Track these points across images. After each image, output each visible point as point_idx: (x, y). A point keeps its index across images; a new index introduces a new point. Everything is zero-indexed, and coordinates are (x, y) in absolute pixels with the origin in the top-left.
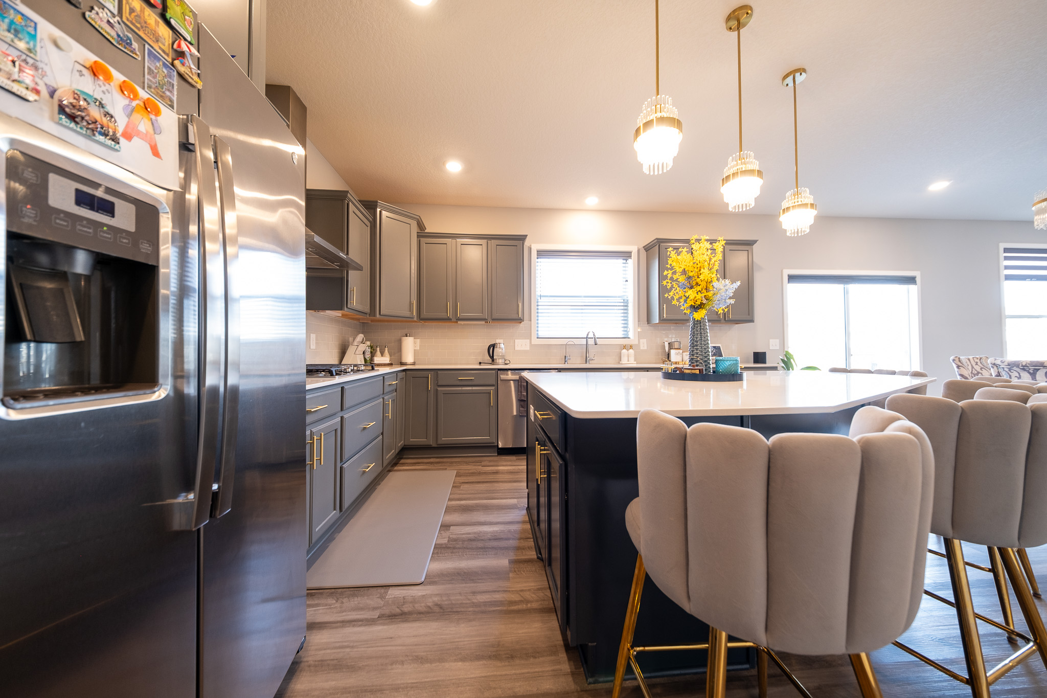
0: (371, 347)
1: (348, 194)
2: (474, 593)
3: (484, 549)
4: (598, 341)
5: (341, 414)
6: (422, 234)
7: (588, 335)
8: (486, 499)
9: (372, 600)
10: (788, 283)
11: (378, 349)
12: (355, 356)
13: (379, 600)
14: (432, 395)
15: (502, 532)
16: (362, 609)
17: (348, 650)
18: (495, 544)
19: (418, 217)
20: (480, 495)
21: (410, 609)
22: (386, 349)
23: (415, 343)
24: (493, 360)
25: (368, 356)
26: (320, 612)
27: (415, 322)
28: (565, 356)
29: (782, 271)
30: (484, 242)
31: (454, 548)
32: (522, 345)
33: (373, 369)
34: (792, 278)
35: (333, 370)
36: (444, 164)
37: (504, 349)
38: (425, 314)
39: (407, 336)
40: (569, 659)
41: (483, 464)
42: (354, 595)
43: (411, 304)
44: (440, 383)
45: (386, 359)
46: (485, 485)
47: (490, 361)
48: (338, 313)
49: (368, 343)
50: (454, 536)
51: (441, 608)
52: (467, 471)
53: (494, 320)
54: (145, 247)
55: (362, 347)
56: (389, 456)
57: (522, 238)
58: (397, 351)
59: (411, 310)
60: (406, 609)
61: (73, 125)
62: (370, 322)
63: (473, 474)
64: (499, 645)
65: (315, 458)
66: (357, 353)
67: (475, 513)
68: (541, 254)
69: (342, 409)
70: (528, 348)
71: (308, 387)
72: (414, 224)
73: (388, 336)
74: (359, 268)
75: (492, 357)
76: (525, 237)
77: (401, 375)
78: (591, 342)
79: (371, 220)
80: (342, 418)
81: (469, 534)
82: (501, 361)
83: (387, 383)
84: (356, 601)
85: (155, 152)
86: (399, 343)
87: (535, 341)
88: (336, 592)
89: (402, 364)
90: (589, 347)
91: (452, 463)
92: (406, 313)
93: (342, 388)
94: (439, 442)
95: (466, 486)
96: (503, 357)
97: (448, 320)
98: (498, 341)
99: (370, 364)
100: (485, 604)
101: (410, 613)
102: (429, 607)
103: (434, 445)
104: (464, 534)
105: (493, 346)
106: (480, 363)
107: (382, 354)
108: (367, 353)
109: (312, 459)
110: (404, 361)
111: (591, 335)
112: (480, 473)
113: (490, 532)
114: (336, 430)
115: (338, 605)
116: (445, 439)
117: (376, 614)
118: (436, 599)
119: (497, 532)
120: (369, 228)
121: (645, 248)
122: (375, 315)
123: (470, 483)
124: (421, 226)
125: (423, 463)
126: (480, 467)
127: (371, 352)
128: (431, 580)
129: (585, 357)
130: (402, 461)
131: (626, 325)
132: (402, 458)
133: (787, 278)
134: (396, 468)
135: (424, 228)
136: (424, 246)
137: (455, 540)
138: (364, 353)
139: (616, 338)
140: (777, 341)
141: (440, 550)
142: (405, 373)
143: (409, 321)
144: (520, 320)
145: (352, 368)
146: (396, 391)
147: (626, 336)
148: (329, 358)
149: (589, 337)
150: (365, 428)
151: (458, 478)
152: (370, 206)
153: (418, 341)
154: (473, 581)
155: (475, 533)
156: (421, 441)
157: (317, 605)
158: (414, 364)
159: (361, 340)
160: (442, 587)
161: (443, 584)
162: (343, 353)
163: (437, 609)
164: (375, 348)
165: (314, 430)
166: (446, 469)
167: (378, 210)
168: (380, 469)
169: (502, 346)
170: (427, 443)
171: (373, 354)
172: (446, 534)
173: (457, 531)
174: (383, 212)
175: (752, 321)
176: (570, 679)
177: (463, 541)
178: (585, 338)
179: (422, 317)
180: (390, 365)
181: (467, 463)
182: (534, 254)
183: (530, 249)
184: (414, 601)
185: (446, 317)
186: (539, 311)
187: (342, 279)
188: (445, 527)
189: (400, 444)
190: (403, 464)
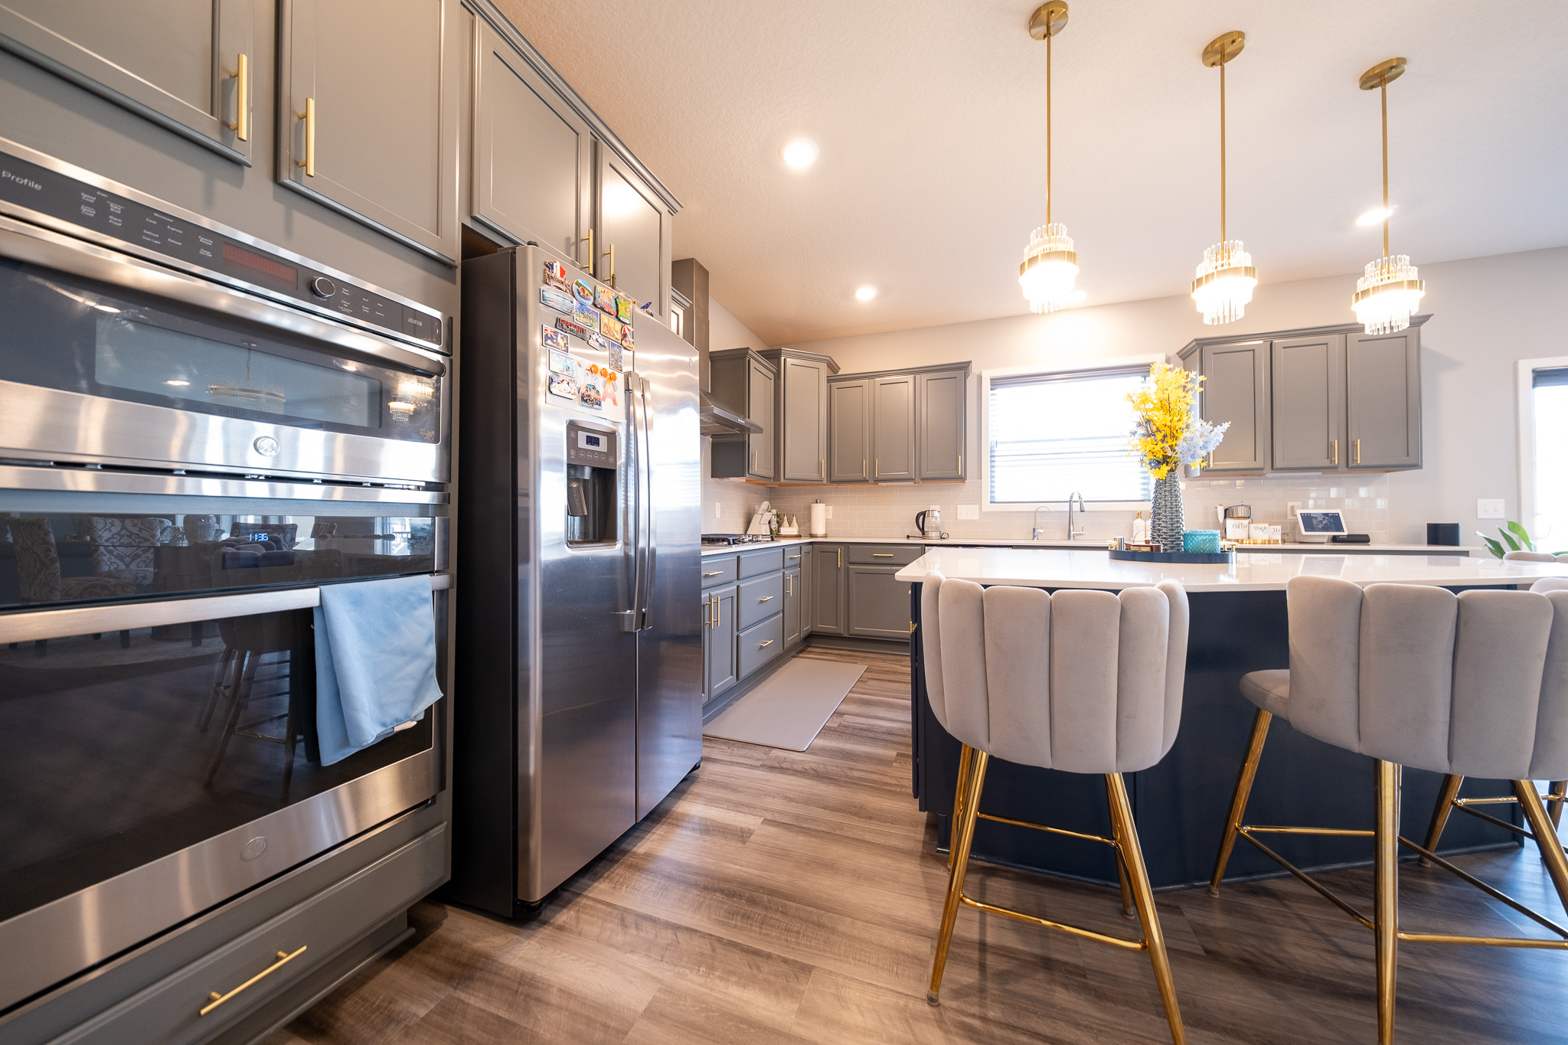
0: (778, 516)
1: (750, 351)
2: (851, 769)
3: (875, 739)
4: (1086, 507)
5: (737, 583)
6: (834, 376)
7: (1072, 497)
8: (893, 697)
9: (759, 754)
10: (1534, 386)
11: (785, 518)
12: (760, 527)
13: (764, 755)
14: (842, 571)
15: (899, 729)
16: (748, 758)
17: (733, 779)
18: (888, 737)
19: (828, 358)
20: (887, 693)
21: (788, 767)
22: (795, 518)
23: (827, 510)
24: (923, 534)
25: (774, 526)
26: (715, 752)
27: (825, 485)
28: (1034, 529)
29: (1515, 365)
30: (910, 378)
31: (843, 732)
32: (967, 512)
33: (773, 540)
34: (1541, 376)
35: (731, 539)
36: (853, 292)
37: (938, 518)
38: (836, 475)
39: (817, 503)
40: (926, 833)
41: (903, 663)
42: (743, 748)
43: (819, 465)
44: (851, 560)
45: (794, 530)
46: (897, 684)
47: (920, 534)
48: (742, 480)
49: (774, 511)
50: (846, 724)
51: (816, 772)
52: (880, 668)
53: (924, 479)
54: (611, 459)
55: (768, 516)
56: (791, 639)
57: (964, 367)
58: (806, 520)
59: (819, 471)
60: (784, 765)
61: (586, 404)
62: (777, 486)
63: (887, 672)
64: (861, 808)
65: (713, 620)
66: (762, 522)
67: (876, 708)
68: (996, 382)
69: (738, 579)
70: (976, 517)
71: (703, 553)
72: (823, 367)
73: (795, 503)
74: (760, 430)
75: (922, 530)
76: (967, 365)
77: (805, 549)
78: (1076, 507)
79: (775, 371)
80: (738, 587)
81: (863, 724)
82: (934, 534)
83: (786, 557)
84: (743, 752)
85: (615, 403)
86: (809, 509)
87: (987, 507)
88: (728, 741)
89: (812, 536)
90: (1074, 516)
91: (865, 658)
92: (814, 476)
93: (738, 557)
94: (851, 632)
95: (874, 682)
96: (937, 529)
97: (864, 481)
98: (932, 508)
99: (774, 535)
100: (859, 779)
101: (787, 769)
102: (806, 769)
103: (846, 635)
104: (857, 723)
105: (924, 514)
106: (908, 537)
107: (790, 524)
108: (772, 523)
109: (710, 620)
110: (813, 532)
111: (1076, 498)
112: (895, 673)
113: (886, 727)
114: (732, 597)
115: (729, 751)
116: (858, 629)
117: (759, 763)
118: (813, 765)
119: (894, 728)
120: (773, 381)
121: (1180, 354)
122: (779, 480)
123: (880, 680)
124: (833, 367)
125: (831, 654)
126: (899, 667)
127: (778, 522)
128: (811, 750)
129: (1067, 530)
130: (809, 649)
131: (1147, 481)
132: (810, 646)
133: (1530, 376)
134: (800, 655)
135: (836, 367)
136: (835, 392)
137: (846, 727)
138: (769, 522)
139: (1127, 501)
140: (1500, 503)
141: (826, 731)
142: (811, 546)
143: (817, 485)
144: (962, 479)
145: (751, 538)
146: (800, 567)
147: (1147, 498)
148: (735, 528)
149: (1074, 499)
150: (761, 602)
151: (867, 674)
152: (772, 356)
153: (831, 508)
154: (853, 761)
155: (869, 725)
156: (830, 628)
157: (713, 747)
158: (826, 536)
159: (766, 508)
160: (821, 758)
161: (823, 756)
162: (748, 523)
163: (812, 772)
164: (782, 516)
165: (712, 593)
166: (856, 663)
167: (783, 358)
168: (780, 650)
169: (936, 514)
170: (838, 632)
171: (780, 524)
172: (840, 720)
173: (849, 720)
174: (788, 359)
175: (1417, 466)
176: (921, 845)
177: (854, 728)
178: (1067, 502)
179: (833, 479)
180: (799, 536)
181: (884, 660)
182: (986, 384)
183: (980, 378)
184: (793, 762)
185: (861, 478)
186: (995, 464)
187: (744, 443)
188: (838, 714)
189: (807, 629)
190: (810, 652)
